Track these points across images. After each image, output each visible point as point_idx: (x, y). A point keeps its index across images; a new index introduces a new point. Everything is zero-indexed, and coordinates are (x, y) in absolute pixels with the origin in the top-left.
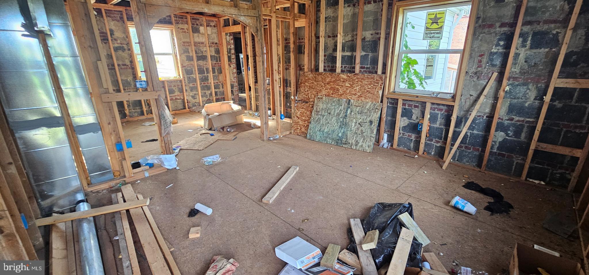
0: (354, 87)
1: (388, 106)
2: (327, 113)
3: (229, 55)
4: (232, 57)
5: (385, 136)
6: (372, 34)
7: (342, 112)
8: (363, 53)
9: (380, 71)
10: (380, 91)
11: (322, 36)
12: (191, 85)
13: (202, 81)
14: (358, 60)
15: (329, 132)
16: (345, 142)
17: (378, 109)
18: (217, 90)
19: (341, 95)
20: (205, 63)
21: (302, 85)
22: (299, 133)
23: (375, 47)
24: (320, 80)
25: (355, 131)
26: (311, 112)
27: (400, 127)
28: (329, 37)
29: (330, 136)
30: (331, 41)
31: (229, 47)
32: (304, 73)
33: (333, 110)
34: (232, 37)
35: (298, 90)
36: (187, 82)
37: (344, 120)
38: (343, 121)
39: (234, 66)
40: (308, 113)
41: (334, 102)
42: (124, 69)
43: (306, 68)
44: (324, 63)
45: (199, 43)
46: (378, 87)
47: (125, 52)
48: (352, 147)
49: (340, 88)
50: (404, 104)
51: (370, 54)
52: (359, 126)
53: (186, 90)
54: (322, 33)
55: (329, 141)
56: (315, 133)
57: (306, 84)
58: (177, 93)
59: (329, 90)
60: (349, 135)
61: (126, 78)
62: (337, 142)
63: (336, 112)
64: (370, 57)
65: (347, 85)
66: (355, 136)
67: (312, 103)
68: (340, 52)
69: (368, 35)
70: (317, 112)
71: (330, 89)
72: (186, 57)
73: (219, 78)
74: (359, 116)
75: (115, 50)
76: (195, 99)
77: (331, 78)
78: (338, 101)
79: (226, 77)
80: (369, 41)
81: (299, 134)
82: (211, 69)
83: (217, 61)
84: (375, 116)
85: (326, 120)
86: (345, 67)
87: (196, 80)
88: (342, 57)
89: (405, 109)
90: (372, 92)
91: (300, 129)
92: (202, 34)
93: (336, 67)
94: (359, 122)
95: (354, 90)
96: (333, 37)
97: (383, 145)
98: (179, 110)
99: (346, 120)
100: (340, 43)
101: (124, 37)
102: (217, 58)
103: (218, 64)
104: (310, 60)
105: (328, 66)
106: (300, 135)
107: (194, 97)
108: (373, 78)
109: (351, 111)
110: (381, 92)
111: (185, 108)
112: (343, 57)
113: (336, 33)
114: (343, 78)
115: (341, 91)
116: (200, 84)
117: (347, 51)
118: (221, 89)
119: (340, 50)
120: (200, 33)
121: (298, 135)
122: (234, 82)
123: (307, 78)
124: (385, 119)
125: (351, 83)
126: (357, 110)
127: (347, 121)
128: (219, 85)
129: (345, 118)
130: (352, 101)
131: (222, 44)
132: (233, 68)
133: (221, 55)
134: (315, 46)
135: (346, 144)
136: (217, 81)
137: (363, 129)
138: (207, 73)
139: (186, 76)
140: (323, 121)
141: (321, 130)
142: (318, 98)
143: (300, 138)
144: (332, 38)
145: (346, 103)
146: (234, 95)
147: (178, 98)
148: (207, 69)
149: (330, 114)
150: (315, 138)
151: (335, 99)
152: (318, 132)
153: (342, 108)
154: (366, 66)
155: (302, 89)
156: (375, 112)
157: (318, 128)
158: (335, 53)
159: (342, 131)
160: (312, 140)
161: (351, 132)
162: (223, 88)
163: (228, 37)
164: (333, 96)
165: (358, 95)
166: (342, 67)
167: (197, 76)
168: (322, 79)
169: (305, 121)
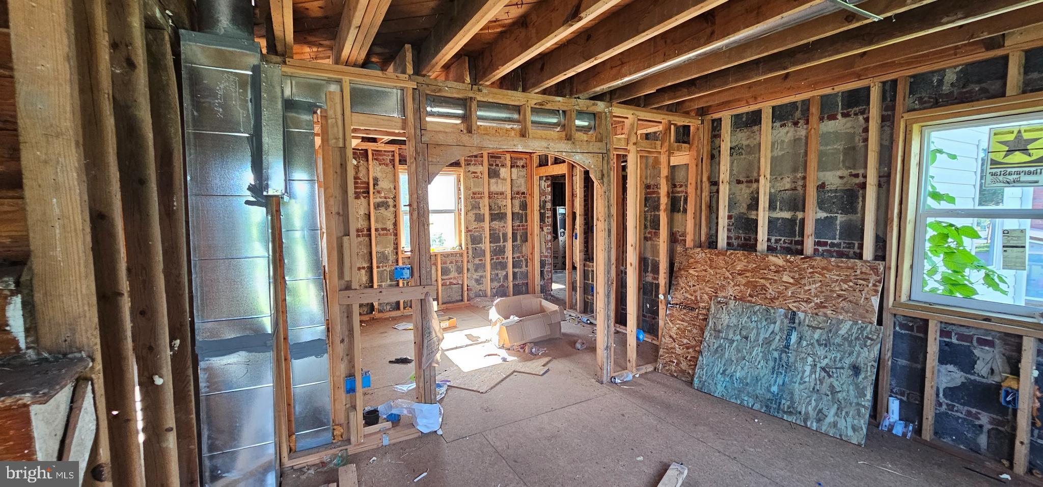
0: (805, 285)
1: (896, 334)
2: (739, 337)
3: (542, 211)
4: (547, 215)
5: (894, 405)
6: (841, 178)
7: (778, 338)
8: (822, 215)
9: (868, 252)
10: (873, 298)
11: (725, 182)
12: (477, 261)
13: (495, 255)
14: (810, 228)
15: (746, 378)
16: (789, 407)
17: (872, 340)
18: (516, 270)
19: (772, 300)
20: (502, 224)
21: (683, 272)
22: (675, 371)
23: (852, 203)
24: (722, 265)
25: (812, 384)
26: (702, 331)
27: (938, 389)
28: (739, 182)
29: (750, 389)
30: (744, 192)
31: (543, 198)
32: (686, 249)
33: (755, 331)
34: (549, 183)
35: (673, 282)
36: (470, 256)
37: (784, 355)
38: (781, 358)
39: (548, 229)
40: (695, 331)
41: (755, 313)
42: (383, 235)
43: (689, 239)
44: (729, 230)
45: (497, 194)
46: (866, 289)
47: (388, 210)
48: (809, 424)
49: (768, 285)
50: (944, 333)
51: (839, 216)
52: (823, 374)
53: (468, 270)
54: (724, 174)
55: (748, 401)
56: (712, 377)
57: (691, 271)
58: (453, 274)
59: (742, 287)
60: (797, 392)
61: (383, 250)
62: (767, 407)
63: (762, 337)
64: (838, 222)
65: (786, 278)
66: (815, 397)
67: (704, 312)
68: (764, 211)
69: (833, 179)
70: (715, 330)
71: (744, 285)
72: (474, 216)
73: (522, 249)
74: (821, 351)
75: (375, 208)
76: (479, 284)
77: (748, 262)
78: (765, 313)
79: (533, 248)
80: (836, 191)
81: (675, 374)
82: (510, 235)
83: (521, 222)
84: (867, 356)
85: (738, 351)
86: (777, 241)
87: (484, 252)
88: (769, 222)
89: (947, 344)
90: (851, 298)
91: (677, 364)
92: (503, 179)
93: (756, 240)
94: (823, 365)
95: (806, 291)
96: (747, 182)
97: (891, 427)
98: (453, 302)
99: (788, 357)
100: (765, 193)
101: (390, 188)
102: (521, 217)
103: (523, 226)
104: (698, 226)
105: (738, 238)
106: (676, 377)
107: (478, 281)
108: (853, 268)
109: (801, 338)
110: (875, 301)
111: (462, 300)
112: (771, 222)
113: (755, 174)
114: (774, 265)
115: (771, 291)
116: (491, 260)
117: (781, 210)
118: (524, 269)
119: (764, 208)
120: (499, 178)
121: (673, 376)
122: (546, 257)
123: (692, 260)
124: (890, 363)
125: (797, 276)
126: (816, 336)
127: (792, 360)
128: (522, 261)
129: (786, 352)
130: (801, 315)
131: (532, 195)
132: (547, 233)
133: (529, 212)
134: (708, 199)
135: (790, 413)
136: (518, 255)
137: (836, 384)
138: (504, 242)
139: (470, 247)
140: (730, 353)
141: (727, 372)
142: (719, 302)
143: (678, 384)
144: (745, 184)
145: (786, 317)
146: (544, 279)
147: (455, 282)
148: (505, 235)
149: (746, 338)
150: (713, 390)
151: (758, 307)
152: (719, 376)
153: (777, 329)
154: (829, 241)
155: (682, 282)
156: (866, 346)
157: (719, 367)
158: (754, 212)
159: (780, 381)
160: (705, 393)
161: (802, 387)
162: (527, 266)
163: (543, 183)
164: (754, 300)
165: (816, 304)
166: (769, 240)
167: (486, 246)
168: (727, 263)
169: (688, 348)
